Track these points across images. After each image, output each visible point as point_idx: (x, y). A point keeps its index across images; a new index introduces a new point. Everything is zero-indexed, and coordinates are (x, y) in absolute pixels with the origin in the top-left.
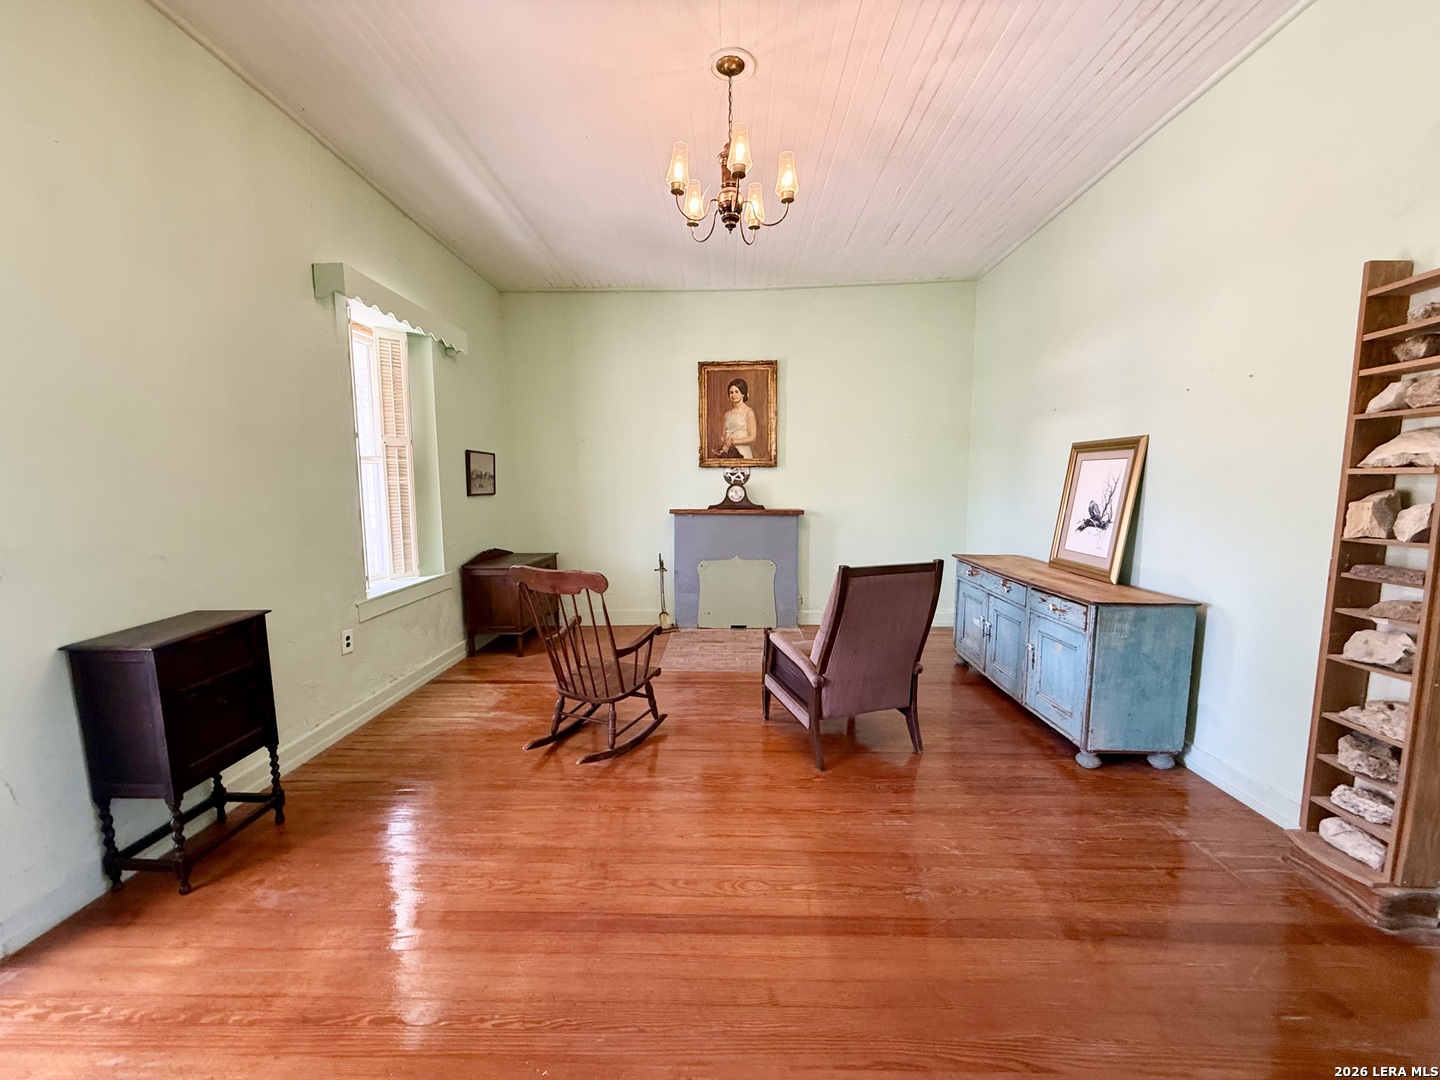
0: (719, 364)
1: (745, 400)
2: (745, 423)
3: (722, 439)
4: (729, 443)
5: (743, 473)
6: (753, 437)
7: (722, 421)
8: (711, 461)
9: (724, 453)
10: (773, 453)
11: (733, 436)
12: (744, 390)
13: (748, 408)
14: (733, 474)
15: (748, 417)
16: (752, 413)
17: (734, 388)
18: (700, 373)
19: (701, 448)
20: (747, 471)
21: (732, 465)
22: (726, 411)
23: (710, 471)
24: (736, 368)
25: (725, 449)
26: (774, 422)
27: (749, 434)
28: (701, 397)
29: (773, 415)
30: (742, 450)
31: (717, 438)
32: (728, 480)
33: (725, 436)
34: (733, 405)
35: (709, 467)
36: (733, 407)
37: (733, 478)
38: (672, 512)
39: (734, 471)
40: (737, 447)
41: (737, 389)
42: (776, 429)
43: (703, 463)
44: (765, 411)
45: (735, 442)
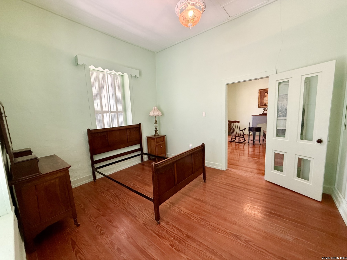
0: (263, 89)
3: (263, 102)
4: (264, 103)
7: (263, 99)
9: (263, 105)
17: (266, 93)
18: (259, 91)
19: (259, 104)
22: (264, 97)
24: (266, 90)
25: (264, 104)
28: (259, 95)
31: (262, 103)
32: (264, 110)
35: (260, 107)
36: (266, 97)
38: (252, 115)
39: (265, 108)
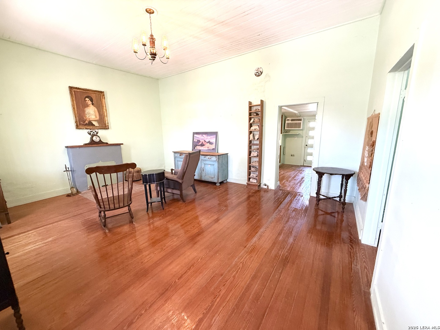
0: (79, 89)
1: (93, 104)
2: (93, 113)
3: (85, 118)
4: (88, 120)
5: (95, 131)
6: (98, 118)
7: (84, 111)
8: (81, 127)
10: (107, 124)
11: (90, 117)
12: (91, 100)
13: (95, 108)
14: (91, 132)
15: (95, 110)
16: (96, 109)
17: (87, 99)
18: (70, 91)
19: (76, 122)
20: (97, 131)
21: (91, 128)
22: (86, 107)
23: (81, 130)
24: (87, 91)
25: (87, 122)
26: (105, 113)
27: (96, 117)
29: (105, 111)
30: (94, 123)
31: (83, 118)
32: (90, 134)
33: (86, 117)
34: (87, 106)
37: (92, 133)
38: (65, 147)
39: (92, 130)
40: (92, 122)
41: (88, 99)
42: (107, 116)
43: (77, 127)
44: (101, 109)
45: (91, 119)
